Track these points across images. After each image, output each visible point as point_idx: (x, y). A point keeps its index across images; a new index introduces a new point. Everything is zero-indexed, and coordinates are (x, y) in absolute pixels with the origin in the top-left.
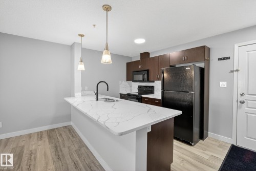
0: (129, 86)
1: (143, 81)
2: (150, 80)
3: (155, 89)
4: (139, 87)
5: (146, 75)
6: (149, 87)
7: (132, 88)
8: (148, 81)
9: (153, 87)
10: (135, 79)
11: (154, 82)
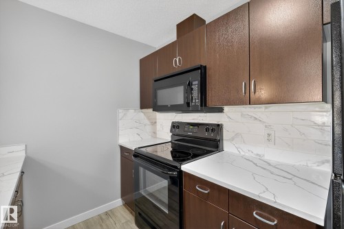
0: (147, 122)
1: (187, 107)
2: (210, 103)
3: (226, 134)
4: (175, 126)
5: (196, 86)
6: (207, 127)
7: (158, 126)
8: (204, 106)
9: (218, 128)
10: (160, 103)
11: (221, 110)
